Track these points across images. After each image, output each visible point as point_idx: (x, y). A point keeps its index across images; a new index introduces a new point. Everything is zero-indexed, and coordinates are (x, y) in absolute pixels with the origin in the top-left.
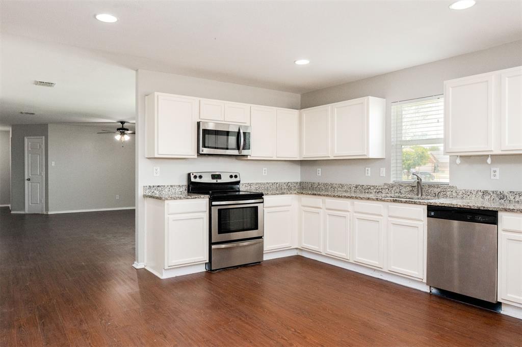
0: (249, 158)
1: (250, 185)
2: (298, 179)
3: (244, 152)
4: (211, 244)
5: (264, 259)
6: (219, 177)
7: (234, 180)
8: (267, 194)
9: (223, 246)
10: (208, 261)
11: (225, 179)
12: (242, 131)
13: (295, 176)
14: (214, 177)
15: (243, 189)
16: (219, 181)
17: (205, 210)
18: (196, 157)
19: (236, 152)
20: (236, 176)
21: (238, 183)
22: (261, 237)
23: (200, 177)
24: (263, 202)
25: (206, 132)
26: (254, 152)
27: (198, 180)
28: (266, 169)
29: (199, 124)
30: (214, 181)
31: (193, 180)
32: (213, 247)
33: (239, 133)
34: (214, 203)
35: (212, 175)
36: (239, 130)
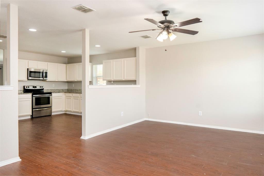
0: (47, 80)
1: (48, 90)
2: (67, 88)
3: (45, 79)
4: (33, 109)
5: (52, 114)
6: (36, 87)
7: (41, 88)
8: (53, 93)
9: (37, 109)
10: (31, 115)
11: (38, 88)
12: (44, 72)
13: (65, 87)
14: (33, 87)
15: (45, 91)
16: (36, 89)
17: (30, 98)
18: (27, 80)
19: (42, 79)
20: (42, 87)
21: (43, 89)
22: (51, 107)
23: (29, 87)
24: (52, 95)
25: (31, 72)
26: (49, 79)
27: (28, 88)
28: (54, 84)
29: (28, 69)
30: (34, 89)
31: (26, 88)
32: (33, 110)
33: (43, 72)
34: (34, 95)
36: (43, 71)
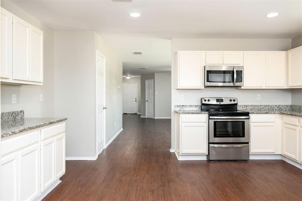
0: (242, 88)
1: (246, 106)
2: (290, 103)
3: (237, 84)
4: (209, 143)
5: (250, 159)
6: (222, 100)
7: (233, 102)
8: (252, 113)
9: (218, 145)
11: (226, 102)
12: (235, 71)
13: (287, 101)
14: (218, 100)
15: (240, 109)
16: (222, 103)
17: (205, 121)
18: (203, 88)
19: (232, 84)
20: (234, 100)
21: (236, 104)
22: (248, 143)
23: (209, 100)
24: (249, 119)
25: (209, 72)
26: (247, 82)
27: (207, 102)
28: (260, 95)
29: (205, 67)
30: (218, 103)
31: (204, 102)
32: (211, 145)
33: (233, 71)
34: (211, 117)
35: (217, 99)
36: (234, 70)
